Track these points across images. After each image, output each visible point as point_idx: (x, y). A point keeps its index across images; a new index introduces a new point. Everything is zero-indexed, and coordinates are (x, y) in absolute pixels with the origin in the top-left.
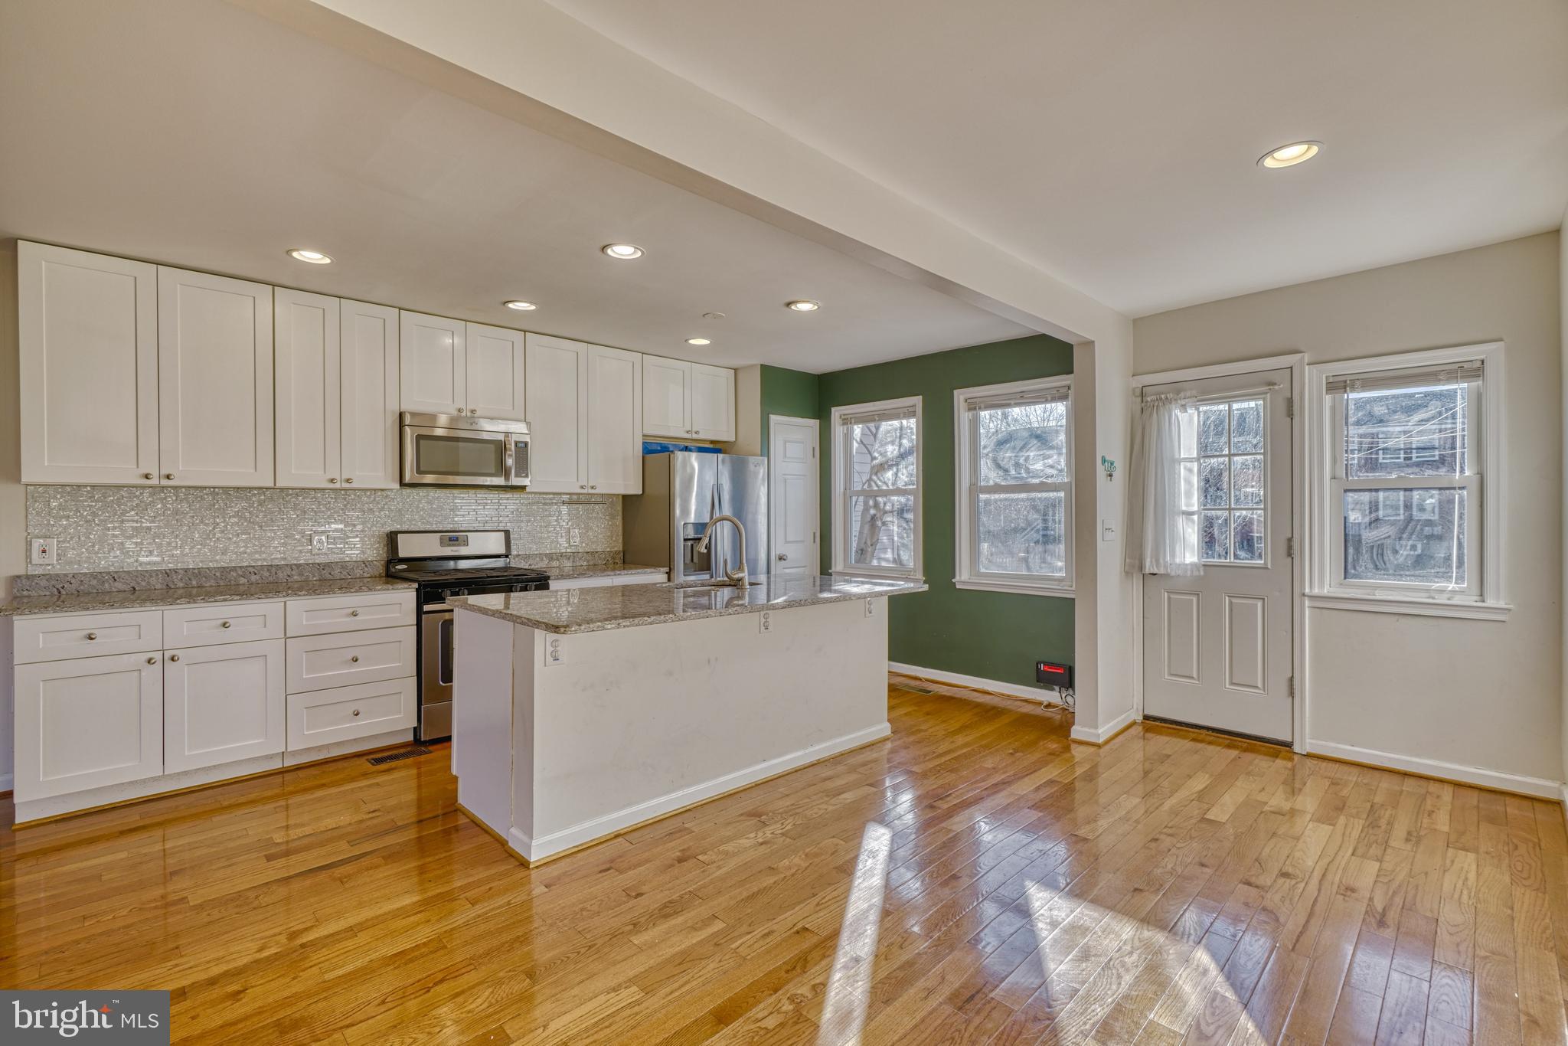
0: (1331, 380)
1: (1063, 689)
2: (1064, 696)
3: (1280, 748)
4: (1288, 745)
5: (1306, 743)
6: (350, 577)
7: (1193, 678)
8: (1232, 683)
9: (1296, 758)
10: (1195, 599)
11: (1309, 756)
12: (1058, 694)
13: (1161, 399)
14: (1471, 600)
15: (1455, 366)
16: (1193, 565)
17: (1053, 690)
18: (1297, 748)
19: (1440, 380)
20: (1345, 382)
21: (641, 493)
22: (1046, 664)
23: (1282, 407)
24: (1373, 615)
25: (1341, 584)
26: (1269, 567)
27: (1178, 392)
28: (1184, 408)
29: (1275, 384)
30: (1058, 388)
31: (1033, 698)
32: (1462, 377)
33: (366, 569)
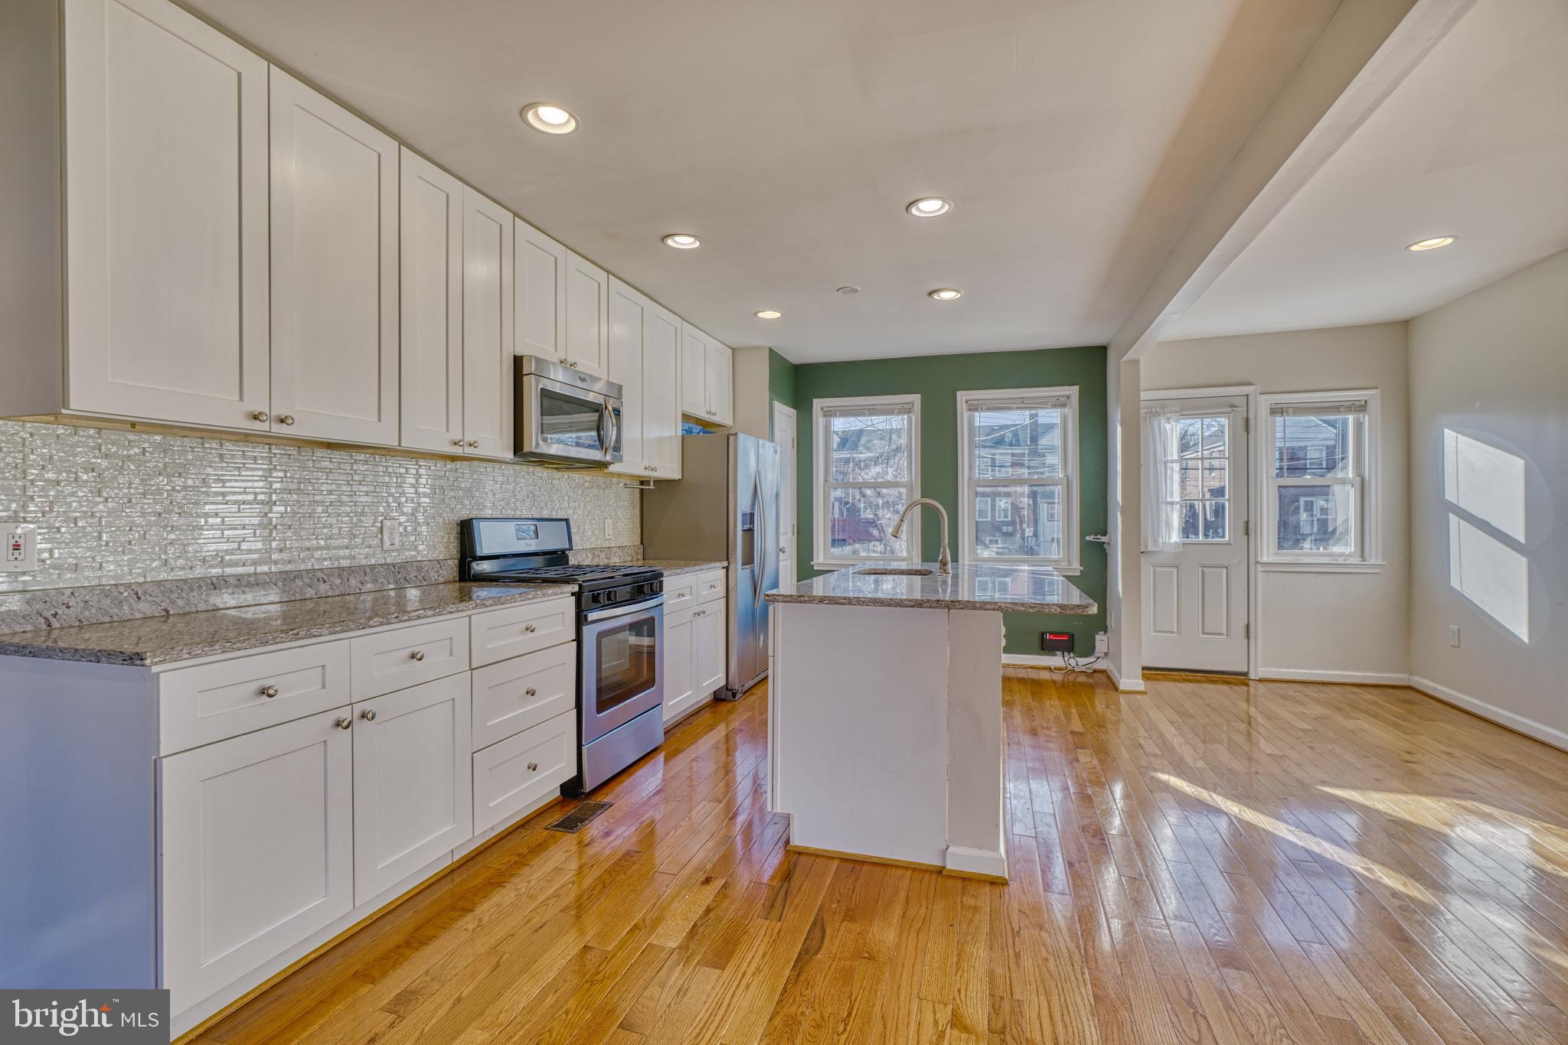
0: (1273, 406)
1: (1066, 654)
2: (1066, 659)
3: (1238, 679)
4: (1246, 674)
5: (1259, 671)
6: (425, 583)
7: (1173, 632)
8: (1204, 633)
9: (1251, 683)
10: (1175, 570)
11: (1260, 680)
12: (1062, 658)
13: (1151, 412)
14: (1357, 560)
15: (1349, 403)
16: (1176, 543)
17: (1055, 655)
18: (1252, 676)
19: (1341, 412)
20: (1282, 408)
21: (681, 478)
22: (1051, 634)
23: (1241, 425)
24: (1299, 574)
25: (1277, 554)
26: (1232, 543)
27: (1163, 407)
28: (1168, 420)
29: (1236, 407)
30: (1058, 397)
31: (1038, 664)
32: (1354, 411)
33: (441, 572)
